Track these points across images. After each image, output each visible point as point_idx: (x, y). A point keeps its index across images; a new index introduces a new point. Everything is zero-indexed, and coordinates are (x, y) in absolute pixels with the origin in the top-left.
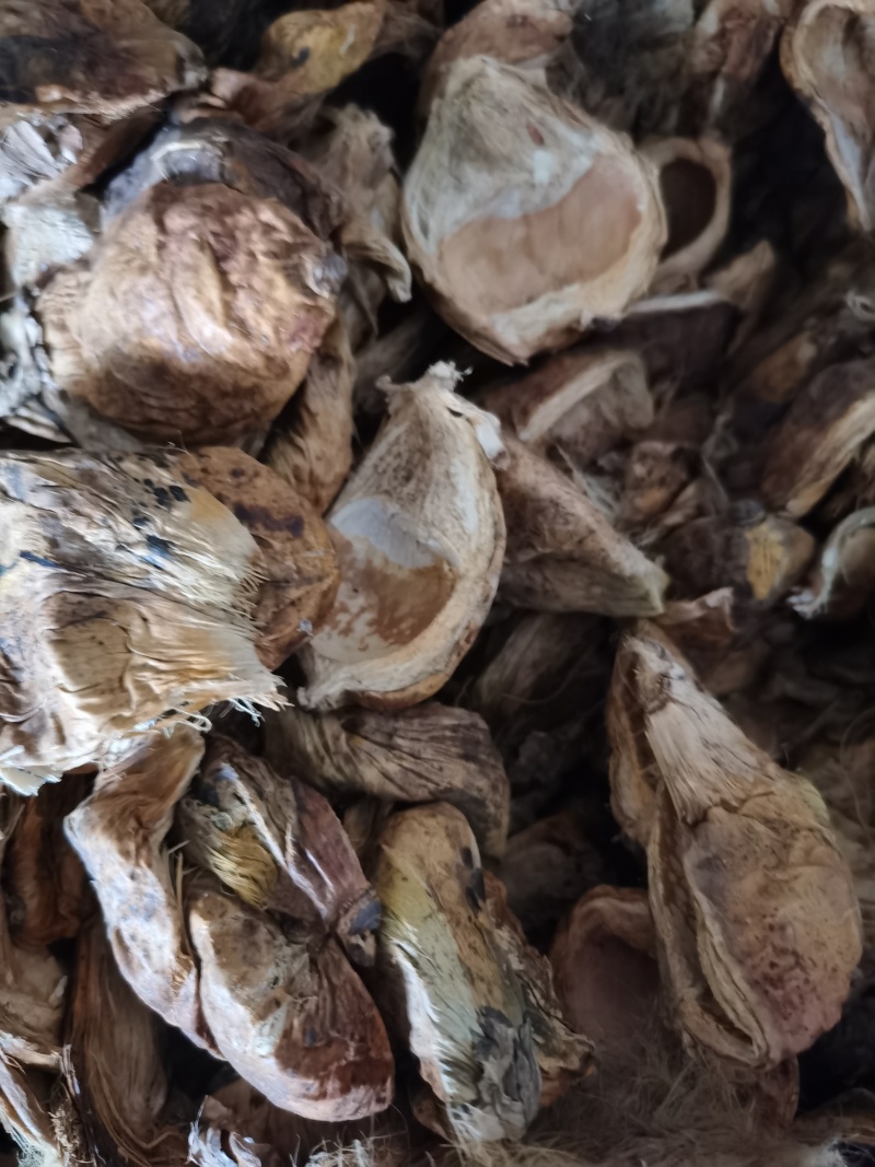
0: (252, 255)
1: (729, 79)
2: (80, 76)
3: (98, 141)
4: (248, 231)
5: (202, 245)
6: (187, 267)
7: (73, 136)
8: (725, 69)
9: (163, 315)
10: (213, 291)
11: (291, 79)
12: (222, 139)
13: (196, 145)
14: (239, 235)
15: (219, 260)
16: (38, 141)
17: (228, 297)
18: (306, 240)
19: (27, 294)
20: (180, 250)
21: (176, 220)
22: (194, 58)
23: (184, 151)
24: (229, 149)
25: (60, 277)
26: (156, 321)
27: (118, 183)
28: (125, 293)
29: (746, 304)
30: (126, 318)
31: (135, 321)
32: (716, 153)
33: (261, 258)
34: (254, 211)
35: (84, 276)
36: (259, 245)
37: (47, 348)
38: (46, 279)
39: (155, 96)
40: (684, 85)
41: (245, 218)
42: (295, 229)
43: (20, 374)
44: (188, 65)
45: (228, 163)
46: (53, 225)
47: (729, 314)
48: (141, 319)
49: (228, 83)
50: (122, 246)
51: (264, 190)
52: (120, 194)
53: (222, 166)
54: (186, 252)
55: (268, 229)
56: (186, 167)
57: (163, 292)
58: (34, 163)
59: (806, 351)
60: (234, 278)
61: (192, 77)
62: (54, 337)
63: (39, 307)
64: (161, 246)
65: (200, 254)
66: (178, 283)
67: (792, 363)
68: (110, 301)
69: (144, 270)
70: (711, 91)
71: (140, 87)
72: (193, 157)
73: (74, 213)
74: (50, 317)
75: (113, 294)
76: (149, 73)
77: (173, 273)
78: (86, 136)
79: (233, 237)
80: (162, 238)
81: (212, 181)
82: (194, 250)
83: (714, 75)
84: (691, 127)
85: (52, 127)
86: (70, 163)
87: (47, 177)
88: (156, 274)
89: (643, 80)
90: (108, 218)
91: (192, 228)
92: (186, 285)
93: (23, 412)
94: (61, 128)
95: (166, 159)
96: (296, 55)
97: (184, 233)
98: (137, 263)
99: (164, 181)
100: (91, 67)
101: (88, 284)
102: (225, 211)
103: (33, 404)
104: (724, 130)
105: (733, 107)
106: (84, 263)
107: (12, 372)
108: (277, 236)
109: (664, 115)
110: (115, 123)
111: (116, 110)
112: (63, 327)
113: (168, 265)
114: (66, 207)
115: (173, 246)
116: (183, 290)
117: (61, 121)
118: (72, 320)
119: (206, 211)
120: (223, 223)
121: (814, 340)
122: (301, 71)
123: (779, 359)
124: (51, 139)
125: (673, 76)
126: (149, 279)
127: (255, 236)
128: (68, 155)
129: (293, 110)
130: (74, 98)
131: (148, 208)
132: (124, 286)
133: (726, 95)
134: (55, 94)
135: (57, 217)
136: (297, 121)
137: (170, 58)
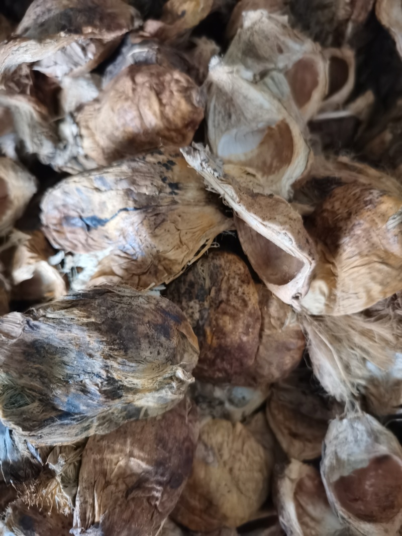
0: (171, 92)
1: (354, 21)
2: (98, 23)
3: (101, 50)
4: (169, 83)
5: (151, 88)
6: (145, 97)
7: (92, 48)
8: (353, 17)
9: (135, 117)
10: (156, 106)
11: (179, 23)
12: (156, 47)
13: (145, 50)
14: (166, 84)
15: (158, 94)
16: (78, 50)
17: (162, 109)
18: (193, 86)
19: (72, 115)
20: (142, 90)
21: (140, 79)
22: (137, 16)
23: (140, 52)
24: (159, 50)
25: (86, 108)
26: (132, 120)
27: (110, 68)
28: (118, 110)
29: (363, 117)
30: (119, 119)
31: (122, 121)
32: (348, 53)
33: (176, 93)
34: (172, 75)
35: (97, 106)
36: (174, 87)
37: (81, 136)
38: (80, 108)
39: (125, 31)
40: (335, 24)
41: (168, 77)
42: (188, 81)
43: (70, 148)
44: (135, 19)
45: (159, 56)
46: (82, 87)
47: (356, 121)
48: (125, 120)
49: (152, 26)
50: (117, 91)
51: (173, 66)
52: (111, 72)
53: (157, 59)
54: (145, 91)
55: (177, 81)
56: (141, 59)
57: (134, 108)
58: (76, 59)
59: (388, 136)
60: (164, 101)
61: (137, 23)
62: (84, 132)
63: (78, 120)
64: (134, 90)
65: (150, 92)
66: (141, 103)
67: (383, 142)
68: (111, 114)
69: (127, 99)
70: (346, 27)
71: (119, 27)
72: (144, 55)
73: (91, 82)
74: (83, 124)
75: (113, 110)
76: (123, 21)
77: (139, 100)
78: (97, 48)
79: (163, 85)
80: (134, 86)
81: (152, 64)
82: (148, 90)
83: (347, 21)
84: (338, 42)
85: (84, 45)
86: (90, 59)
87: (81, 65)
88: (132, 101)
89: (318, 23)
90: (106, 82)
91: (146, 82)
92: (145, 104)
93: (69, 165)
94: (88, 45)
95: (133, 56)
96: (180, 13)
97: (144, 84)
98: (123, 97)
99: (132, 65)
100: (101, 19)
101: (99, 109)
102: (159, 75)
103: (73, 161)
104: (352, 44)
105: (356, 34)
106: (97, 100)
107: (65, 147)
108: (181, 84)
109: (326, 38)
110: (108, 43)
111: (109, 37)
112: (87, 128)
113: (137, 97)
114: (87, 79)
115: (139, 89)
116: (143, 107)
117: (88, 42)
118: (92, 124)
119: (152, 75)
120: (159, 80)
121: (392, 132)
122: (183, 20)
123: (377, 141)
124: (84, 49)
125: (331, 20)
126: (129, 103)
127: (173, 84)
128: (90, 56)
129: (180, 36)
130: (96, 31)
131: (127, 75)
132: (118, 106)
133: (353, 29)
134: (89, 30)
135: (83, 83)
136: (182, 40)
137: (129, 16)
